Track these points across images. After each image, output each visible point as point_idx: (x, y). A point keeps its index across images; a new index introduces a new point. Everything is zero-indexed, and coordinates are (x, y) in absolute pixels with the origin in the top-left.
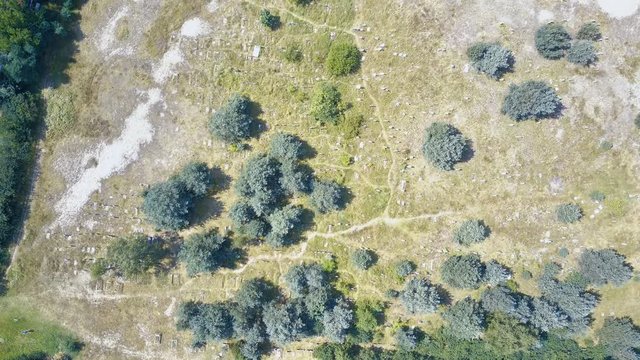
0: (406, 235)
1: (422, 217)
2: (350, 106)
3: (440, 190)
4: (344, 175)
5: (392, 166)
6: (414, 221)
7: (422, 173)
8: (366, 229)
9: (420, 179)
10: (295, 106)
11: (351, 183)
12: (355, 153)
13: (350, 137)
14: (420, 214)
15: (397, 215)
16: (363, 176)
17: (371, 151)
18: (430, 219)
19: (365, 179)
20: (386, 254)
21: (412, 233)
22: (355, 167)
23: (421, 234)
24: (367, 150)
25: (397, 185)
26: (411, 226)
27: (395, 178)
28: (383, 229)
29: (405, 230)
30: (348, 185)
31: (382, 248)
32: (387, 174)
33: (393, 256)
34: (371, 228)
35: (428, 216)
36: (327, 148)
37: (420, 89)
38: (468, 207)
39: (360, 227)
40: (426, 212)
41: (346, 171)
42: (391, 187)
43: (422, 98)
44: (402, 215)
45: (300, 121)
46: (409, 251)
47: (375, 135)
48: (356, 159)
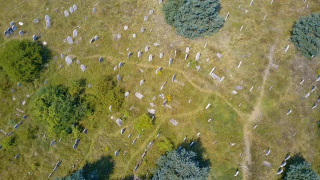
0: (282, 107)
1: (265, 78)
2: (83, 82)
3: (242, 43)
4: (163, 138)
5: (186, 77)
6: (267, 89)
7: (212, 50)
8: (253, 151)
9: (219, 55)
10: (33, 151)
11: (180, 135)
12: (143, 109)
13: (121, 103)
14: (260, 78)
15: (251, 103)
16: (179, 115)
17: (154, 90)
18: (271, 71)
19: (185, 114)
20: (300, 143)
21: (282, 99)
22: (162, 118)
23: (288, 89)
24: (149, 92)
25: (212, 83)
26: (271, 95)
27: (202, 81)
28: (261, 129)
29: (274, 104)
30: (180, 138)
31: (290, 145)
32: (192, 88)
33: (306, 137)
34: (254, 143)
35: (267, 71)
36: (114, 141)
37: (119, 12)
38: (274, 29)
39: (248, 157)
40: (261, 70)
41: (160, 132)
42: (210, 91)
43: (130, 15)
44: (253, 97)
45: (57, 157)
46: (305, 114)
47: (137, 76)
48: (152, 111)
